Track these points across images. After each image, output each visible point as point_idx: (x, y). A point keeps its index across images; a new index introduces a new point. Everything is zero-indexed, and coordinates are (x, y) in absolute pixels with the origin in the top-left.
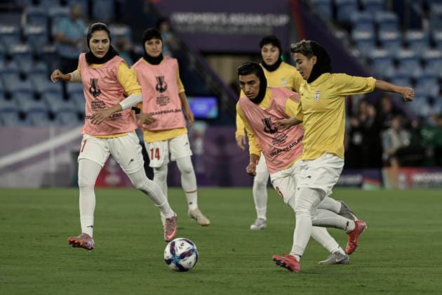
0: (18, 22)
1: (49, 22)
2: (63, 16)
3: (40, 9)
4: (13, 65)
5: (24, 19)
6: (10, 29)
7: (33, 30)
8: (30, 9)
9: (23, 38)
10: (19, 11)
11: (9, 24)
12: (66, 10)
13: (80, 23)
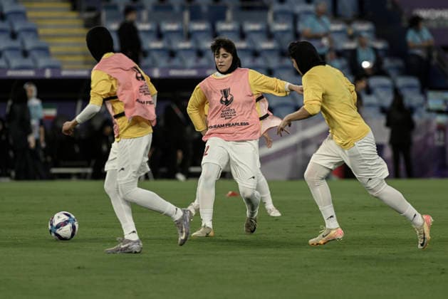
0: (264, 20)
1: (295, 19)
2: (308, 13)
3: (286, 7)
4: (260, 62)
5: (270, 17)
6: (256, 27)
7: (279, 27)
8: (276, 7)
9: (270, 35)
10: (265, 8)
11: (255, 21)
12: (311, 8)
13: (325, 19)
